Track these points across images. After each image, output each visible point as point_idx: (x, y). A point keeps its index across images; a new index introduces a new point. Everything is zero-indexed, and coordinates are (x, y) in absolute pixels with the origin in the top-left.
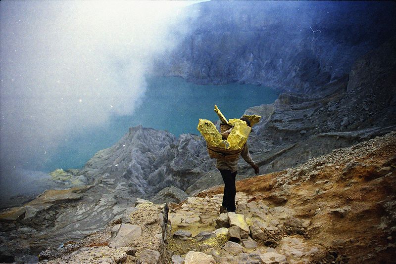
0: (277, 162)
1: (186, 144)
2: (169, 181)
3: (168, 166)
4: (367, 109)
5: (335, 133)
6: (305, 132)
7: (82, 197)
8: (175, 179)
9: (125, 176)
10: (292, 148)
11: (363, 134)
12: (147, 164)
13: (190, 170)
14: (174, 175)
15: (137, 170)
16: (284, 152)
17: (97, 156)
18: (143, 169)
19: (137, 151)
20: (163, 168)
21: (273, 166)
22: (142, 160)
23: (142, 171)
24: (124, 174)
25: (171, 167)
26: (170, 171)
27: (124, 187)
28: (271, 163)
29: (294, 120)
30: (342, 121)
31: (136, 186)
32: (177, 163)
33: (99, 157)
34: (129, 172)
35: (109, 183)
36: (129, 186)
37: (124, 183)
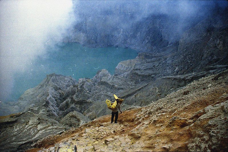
0: (138, 94)
1: (83, 85)
2: (73, 107)
3: (72, 98)
4: (189, 62)
5: (171, 77)
6: (154, 76)
7: (17, 120)
8: (77, 106)
9: (44, 105)
10: (146, 86)
11: (187, 77)
12: (58, 97)
13: (85, 100)
14: (76, 104)
15: (52, 101)
16: (142, 88)
18: (56, 100)
19: (52, 89)
20: (69, 100)
21: (135, 97)
22: (56, 95)
23: (56, 102)
24: (44, 104)
25: (74, 99)
26: (73, 101)
27: (44, 112)
28: (134, 95)
29: (147, 69)
30: (175, 69)
31: (52, 111)
32: (77, 96)
33: (28, 94)
34: (47, 103)
35: (34, 110)
36: (48, 112)
37: (44, 110)
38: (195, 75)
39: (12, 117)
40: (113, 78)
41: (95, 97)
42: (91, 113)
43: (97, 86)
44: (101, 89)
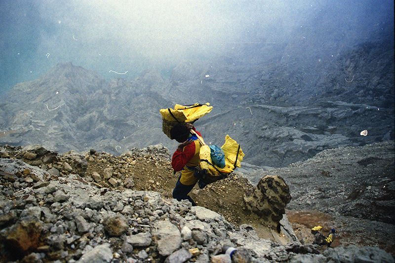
0: (210, 124)
1: (119, 92)
2: (102, 128)
3: (101, 113)
4: (297, 85)
5: (268, 107)
6: (236, 96)
8: (108, 128)
9: (56, 119)
10: (226, 114)
11: (291, 111)
12: (75, 106)
13: (125, 121)
14: (107, 124)
15: (66, 112)
16: (219, 116)
17: (17, 88)
18: (71, 111)
19: (66, 91)
20: (95, 114)
21: (206, 128)
22: (71, 101)
23: (70, 113)
24: (55, 116)
25: (105, 115)
26: (102, 118)
27: (57, 131)
28: (204, 125)
29: (227, 83)
30: (273, 92)
31: (67, 130)
32: (110, 110)
34: (60, 114)
35: (40, 125)
36: (62, 131)
37: (56, 127)
38: (305, 110)
39: (13, 136)
40: (171, 89)
41: (138, 116)
42: (133, 144)
43: (142, 97)
44: (149, 104)
